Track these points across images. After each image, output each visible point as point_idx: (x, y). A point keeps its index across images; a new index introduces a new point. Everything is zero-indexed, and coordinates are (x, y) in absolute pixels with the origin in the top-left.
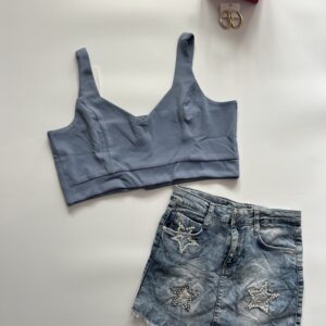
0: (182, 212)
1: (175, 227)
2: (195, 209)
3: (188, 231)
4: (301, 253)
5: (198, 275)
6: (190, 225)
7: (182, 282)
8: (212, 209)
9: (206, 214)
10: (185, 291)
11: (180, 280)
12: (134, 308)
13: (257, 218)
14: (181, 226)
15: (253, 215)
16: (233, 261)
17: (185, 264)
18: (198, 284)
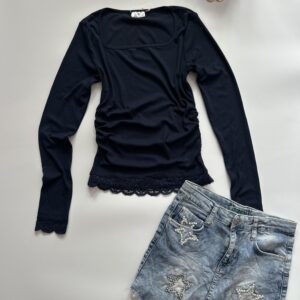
0: (187, 207)
1: (179, 219)
2: (200, 207)
3: (190, 226)
4: (290, 261)
5: (194, 268)
6: (192, 220)
7: (178, 271)
8: (215, 210)
9: (209, 213)
10: (180, 280)
11: (177, 269)
12: (132, 288)
13: (256, 225)
14: (185, 220)
15: (253, 222)
16: (228, 262)
17: (183, 255)
18: (193, 277)
